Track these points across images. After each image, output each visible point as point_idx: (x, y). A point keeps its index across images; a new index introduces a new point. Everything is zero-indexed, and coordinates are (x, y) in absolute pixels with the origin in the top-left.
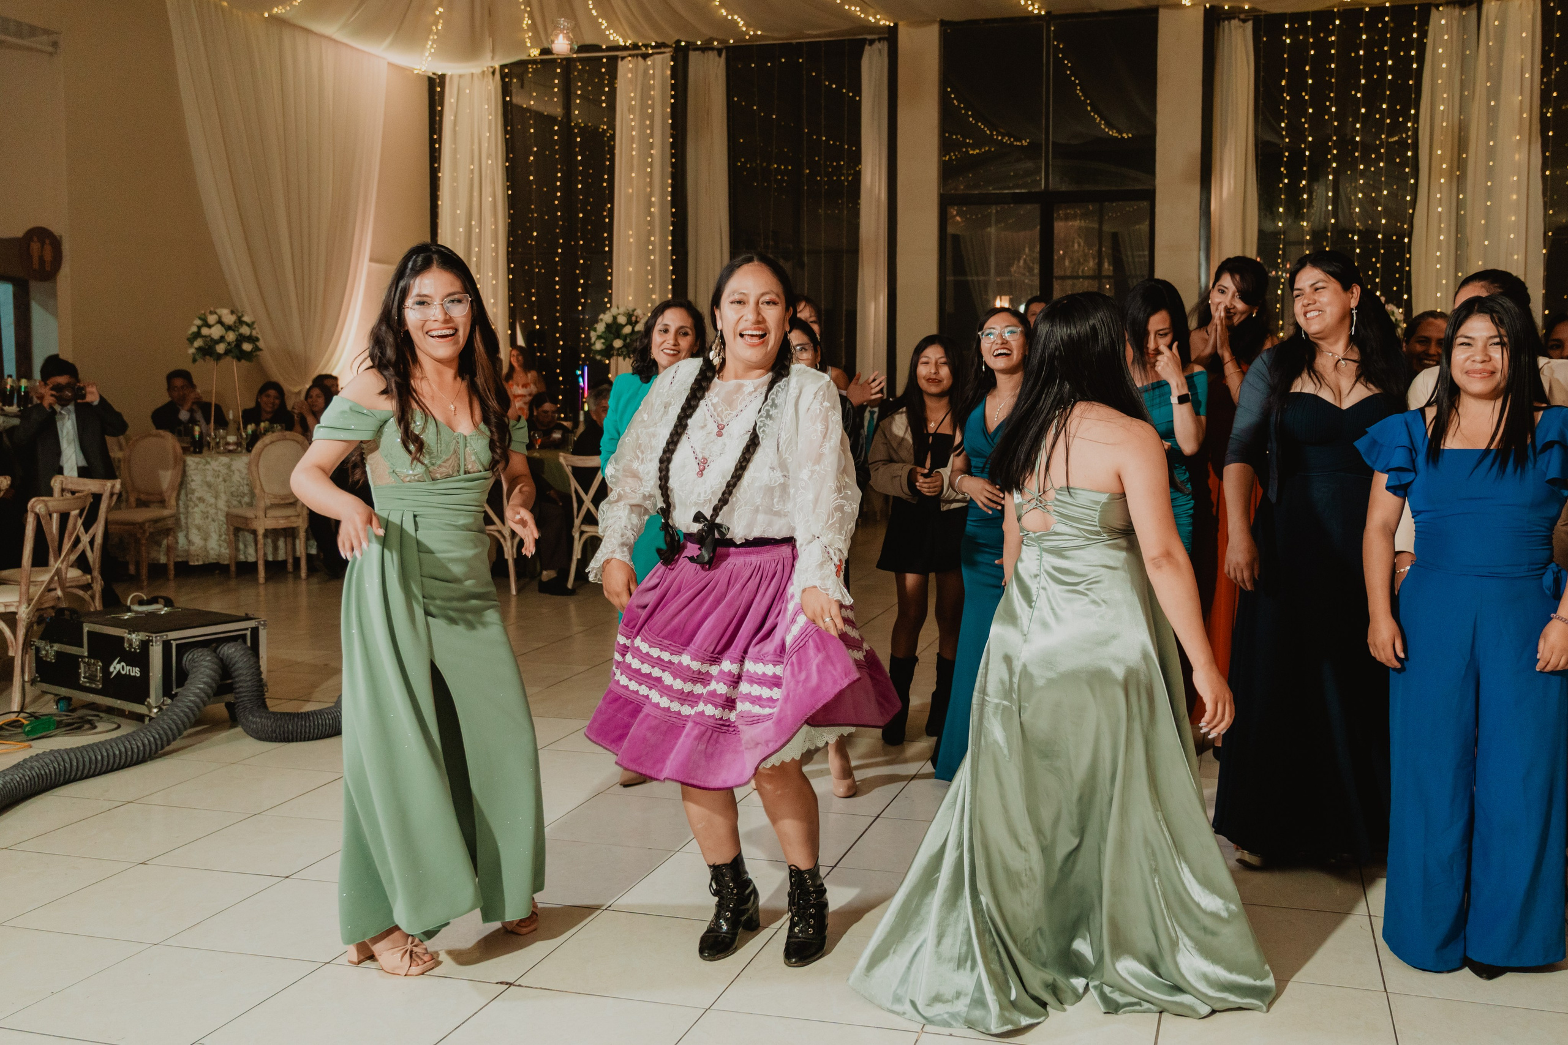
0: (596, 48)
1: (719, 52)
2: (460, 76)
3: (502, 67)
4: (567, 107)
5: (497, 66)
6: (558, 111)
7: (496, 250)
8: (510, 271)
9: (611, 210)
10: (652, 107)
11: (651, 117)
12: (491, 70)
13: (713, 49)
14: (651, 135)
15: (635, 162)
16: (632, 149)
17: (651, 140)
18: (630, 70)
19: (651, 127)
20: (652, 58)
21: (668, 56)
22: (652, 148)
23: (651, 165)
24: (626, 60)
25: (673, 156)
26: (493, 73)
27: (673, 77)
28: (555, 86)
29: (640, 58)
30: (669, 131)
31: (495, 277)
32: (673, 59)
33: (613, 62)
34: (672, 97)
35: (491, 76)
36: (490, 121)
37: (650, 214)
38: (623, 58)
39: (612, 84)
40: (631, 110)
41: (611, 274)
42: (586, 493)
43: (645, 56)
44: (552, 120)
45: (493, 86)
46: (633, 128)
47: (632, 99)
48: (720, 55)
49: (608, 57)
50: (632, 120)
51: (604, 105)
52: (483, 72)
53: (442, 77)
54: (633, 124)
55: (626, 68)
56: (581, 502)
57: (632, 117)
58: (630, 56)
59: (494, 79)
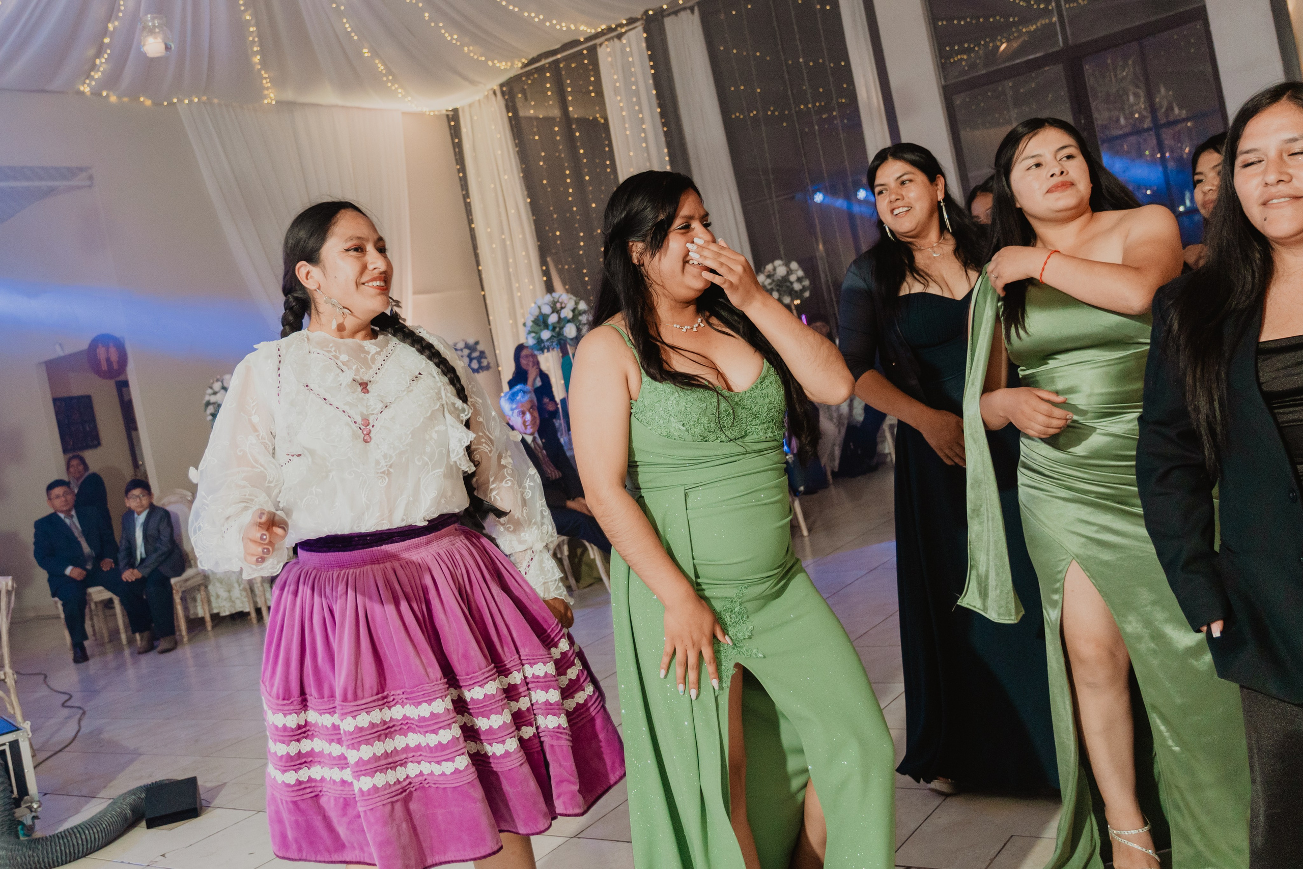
0: (576, 43)
1: (692, 9)
2: (470, 106)
3: (502, 85)
4: (564, 105)
5: (496, 88)
6: (556, 112)
10: (636, 83)
11: (637, 93)
12: (491, 92)
13: (684, 9)
14: (641, 111)
15: (631, 141)
16: (626, 129)
17: (641, 116)
18: (609, 54)
19: (639, 103)
20: (626, 36)
21: (640, 28)
22: (643, 123)
23: (645, 139)
24: (604, 46)
25: (664, 125)
26: (495, 93)
27: (649, 48)
28: (548, 89)
29: (616, 40)
30: (655, 102)
32: (645, 31)
33: (593, 50)
34: (652, 67)
35: (493, 97)
38: (601, 45)
39: (596, 72)
40: (616, 91)
43: (619, 37)
44: (549, 120)
45: (497, 107)
46: (622, 109)
47: (616, 81)
48: (693, 12)
49: (586, 49)
50: (620, 101)
51: (593, 94)
52: (487, 96)
53: (456, 111)
54: (621, 104)
55: (606, 54)
57: (619, 98)
58: (606, 40)
59: (496, 100)
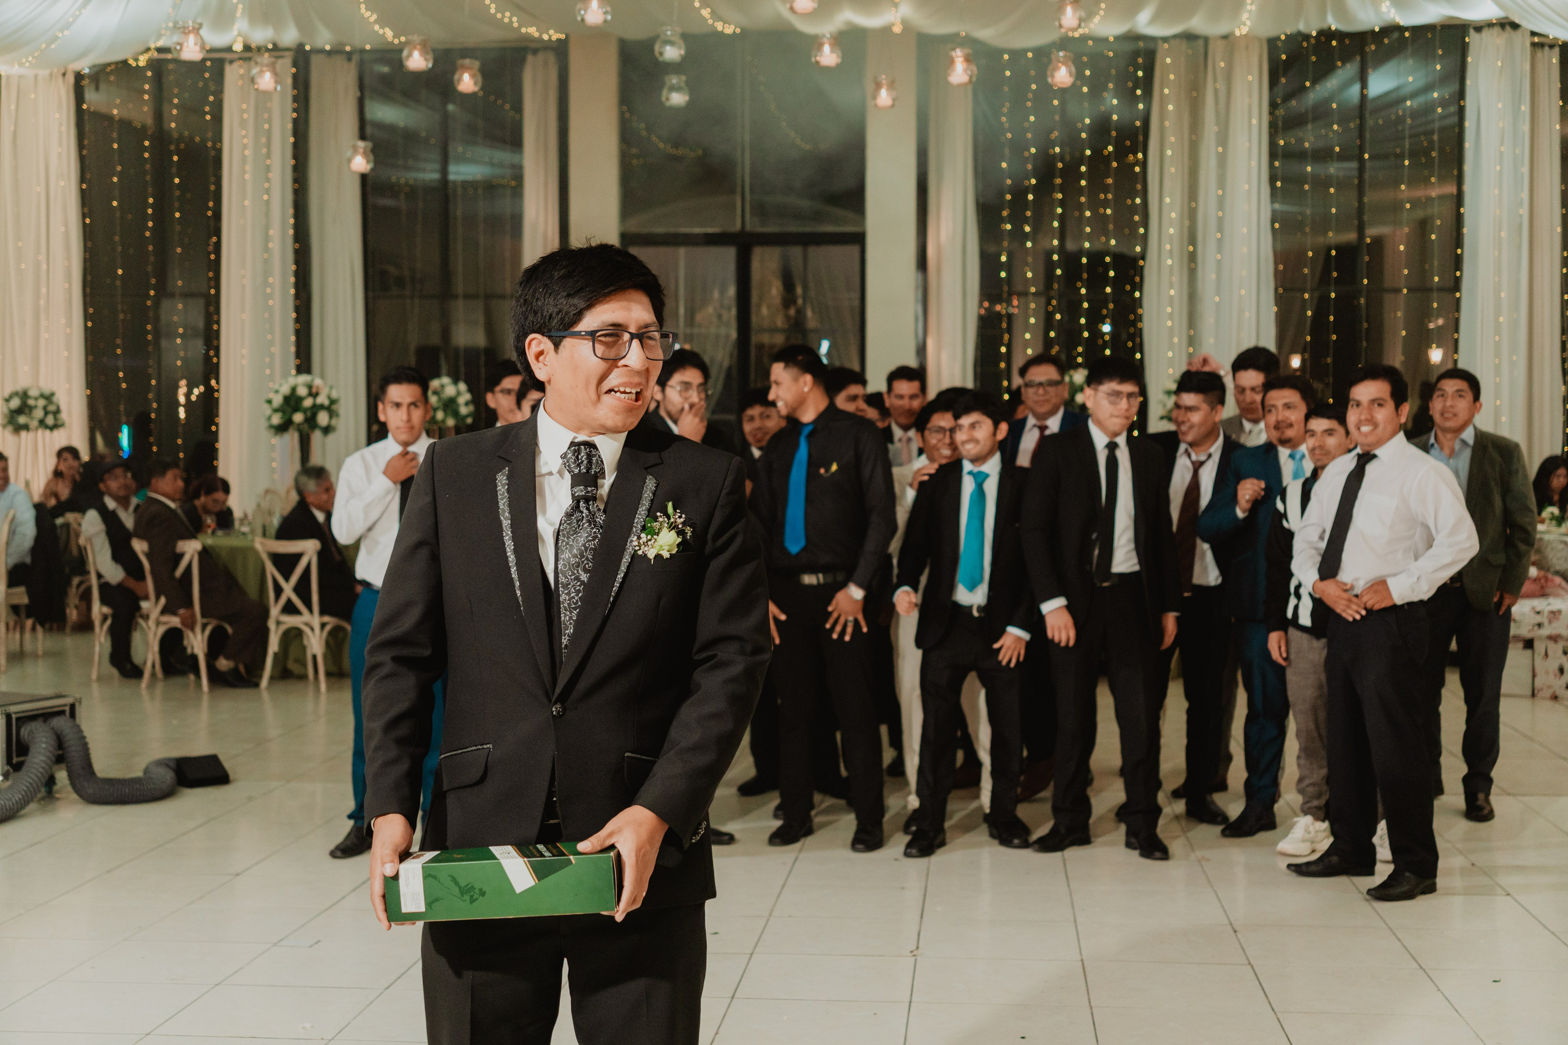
1: (350, 59)
2: (20, 77)
4: (161, 118)
6: (149, 123)
7: (69, 291)
8: (87, 317)
9: (218, 245)
10: (269, 121)
11: (269, 134)
12: (62, 75)
13: (340, 52)
14: (268, 156)
15: (249, 188)
16: (244, 171)
17: (268, 162)
18: (240, 77)
19: (269, 145)
21: (288, 61)
22: (269, 171)
23: (268, 191)
24: (235, 65)
25: (294, 181)
27: (294, 86)
28: (145, 92)
30: (289, 151)
31: (69, 324)
32: (295, 65)
33: (220, 65)
34: (295, 110)
35: (60, 78)
36: (60, 133)
37: (266, 249)
38: (231, 62)
39: (219, 93)
40: (243, 124)
41: (218, 322)
42: (287, 578)
44: (141, 133)
45: (64, 91)
46: (245, 147)
47: (243, 111)
48: (351, 63)
50: (244, 137)
51: (208, 117)
52: (51, 75)
54: (245, 141)
55: (236, 75)
56: (279, 590)
57: (244, 132)
58: (240, 60)
59: (64, 82)
